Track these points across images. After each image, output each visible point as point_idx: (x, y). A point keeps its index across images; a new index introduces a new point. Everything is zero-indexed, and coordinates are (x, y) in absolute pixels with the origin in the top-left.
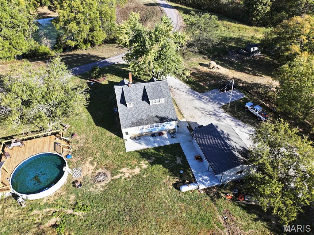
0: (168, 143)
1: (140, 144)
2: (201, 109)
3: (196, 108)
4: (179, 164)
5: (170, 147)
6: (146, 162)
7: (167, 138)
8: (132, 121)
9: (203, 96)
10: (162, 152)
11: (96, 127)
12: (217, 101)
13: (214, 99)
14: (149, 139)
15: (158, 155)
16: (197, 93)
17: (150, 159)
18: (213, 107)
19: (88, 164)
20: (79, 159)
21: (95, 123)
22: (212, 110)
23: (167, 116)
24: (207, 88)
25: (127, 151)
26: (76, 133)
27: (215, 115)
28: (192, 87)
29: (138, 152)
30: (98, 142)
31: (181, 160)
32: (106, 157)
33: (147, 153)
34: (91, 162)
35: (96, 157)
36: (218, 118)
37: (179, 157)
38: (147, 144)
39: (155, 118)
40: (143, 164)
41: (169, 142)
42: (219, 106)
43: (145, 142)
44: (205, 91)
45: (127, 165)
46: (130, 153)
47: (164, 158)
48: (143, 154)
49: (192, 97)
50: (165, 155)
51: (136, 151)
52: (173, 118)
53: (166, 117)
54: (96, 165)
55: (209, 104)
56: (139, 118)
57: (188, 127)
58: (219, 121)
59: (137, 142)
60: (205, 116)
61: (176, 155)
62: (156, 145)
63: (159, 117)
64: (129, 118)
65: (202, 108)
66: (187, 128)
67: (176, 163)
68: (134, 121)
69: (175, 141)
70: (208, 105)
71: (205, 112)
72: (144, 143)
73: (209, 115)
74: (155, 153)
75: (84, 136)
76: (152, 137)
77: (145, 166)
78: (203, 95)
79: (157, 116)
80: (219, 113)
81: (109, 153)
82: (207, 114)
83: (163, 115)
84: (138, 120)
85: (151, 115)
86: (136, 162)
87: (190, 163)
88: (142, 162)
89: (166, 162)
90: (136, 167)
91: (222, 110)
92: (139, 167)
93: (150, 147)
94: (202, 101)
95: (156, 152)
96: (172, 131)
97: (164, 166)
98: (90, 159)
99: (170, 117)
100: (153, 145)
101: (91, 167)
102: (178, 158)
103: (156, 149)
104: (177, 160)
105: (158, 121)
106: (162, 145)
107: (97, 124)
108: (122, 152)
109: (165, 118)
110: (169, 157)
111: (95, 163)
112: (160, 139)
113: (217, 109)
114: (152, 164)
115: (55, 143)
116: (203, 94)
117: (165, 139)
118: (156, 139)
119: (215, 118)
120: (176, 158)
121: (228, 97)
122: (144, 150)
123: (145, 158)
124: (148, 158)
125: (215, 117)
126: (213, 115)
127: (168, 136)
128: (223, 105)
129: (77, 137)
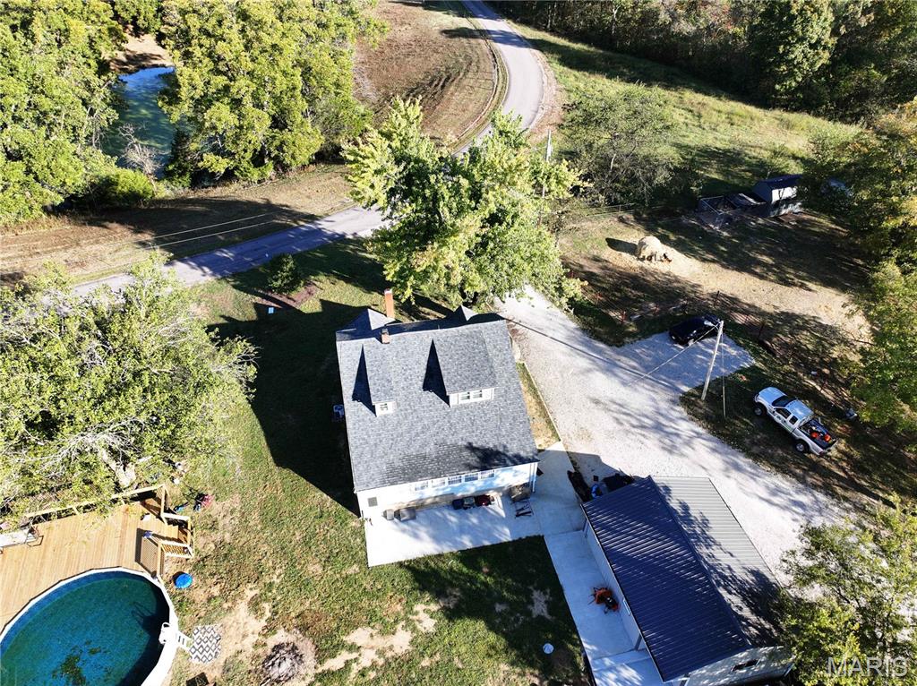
0: (505, 535)
1: (416, 536)
2: (614, 407)
3: (597, 402)
4: (540, 618)
5: (510, 549)
6: (434, 607)
7: (503, 514)
8: (390, 464)
9: (618, 357)
10: (485, 570)
11: (276, 470)
12: (664, 377)
13: (654, 372)
14: (445, 520)
15: (472, 580)
16: (601, 345)
17: (447, 597)
18: (654, 400)
19: (242, 608)
20: (216, 591)
21: (273, 455)
22: (649, 410)
23: (505, 447)
24: (631, 330)
25: (370, 565)
26: (210, 493)
27: (658, 428)
28: (585, 323)
29: (408, 568)
30: (280, 524)
31: (546, 602)
32: (303, 585)
33: (435, 573)
34: (255, 605)
35: (271, 584)
36: (667, 441)
37: (541, 588)
38: (436, 539)
39: (466, 453)
40: (422, 616)
41: (507, 531)
42: (671, 395)
43: (430, 529)
44: (627, 340)
45: (372, 618)
46: (380, 572)
47: (490, 594)
48: (423, 577)
49: (583, 363)
50: (496, 583)
51: (401, 564)
52: (523, 454)
53: (501, 450)
54: (268, 614)
55: (640, 389)
56: (413, 451)
57: (569, 473)
58: (670, 452)
59: (404, 531)
60: (627, 432)
61: (532, 583)
62: (468, 543)
63: (478, 449)
64: (380, 450)
65: (615, 403)
66: (567, 475)
67: (529, 613)
68: (398, 464)
69: (527, 529)
70: (636, 390)
71: (625, 417)
72: (427, 532)
73: (639, 431)
74: (462, 573)
75: (234, 501)
76: (453, 513)
77: (428, 624)
78: (618, 354)
79: (470, 444)
80: (671, 420)
81: (315, 568)
82: (634, 427)
83: (490, 442)
84: (408, 458)
85: (450, 440)
86: (399, 608)
87: (577, 618)
88: (419, 607)
89: (499, 608)
90: (399, 627)
91: (680, 412)
92: (410, 625)
93: (446, 549)
94: (616, 375)
95: (465, 570)
96: (518, 493)
97: (492, 627)
98: (250, 592)
99: (513, 449)
100: (455, 543)
101: (254, 621)
102: (536, 594)
103: (467, 557)
104: (533, 604)
105: (474, 464)
106: (487, 543)
107: (280, 460)
108: (355, 567)
109: (498, 453)
110: (508, 590)
111: (267, 606)
112: (478, 518)
113: (664, 406)
114: (452, 614)
115: (141, 533)
116: (619, 349)
117: (496, 519)
118: (467, 518)
119: (657, 442)
120: (530, 592)
121: (698, 362)
122: (426, 560)
123: (430, 592)
124: (439, 594)
125: (658, 436)
126: (653, 427)
127: (504, 509)
128: (684, 393)
129: (214, 507)
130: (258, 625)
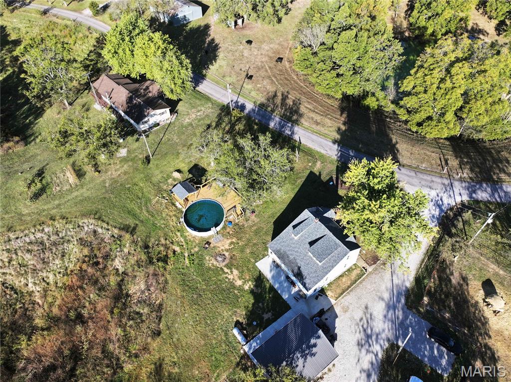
0: (285, 296)
1: (271, 271)
2: (369, 316)
3: (366, 308)
4: (263, 318)
5: (281, 300)
6: (252, 286)
7: (293, 293)
9: (400, 309)
10: (271, 296)
12: (401, 332)
13: (401, 328)
14: (281, 276)
15: (265, 293)
16: (403, 301)
17: (257, 288)
18: (384, 330)
19: (230, 241)
20: (231, 232)
21: (276, 220)
22: (376, 330)
23: (306, 278)
24: (421, 309)
25: (257, 264)
27: (369, 337)
28: (413, 289)
29: (260, 274)
30: (256, 235)
31: (269, 318)
32: (242, 251)
33: (262, 281)
34: (232, 243)
35: (239, 243)
36: (363, 342)
37: (273, 315)
38: (273, 277)
39: (296, 268)
40: (248, 285)
41: (287, 297)
42: (392, 338)
43: (275, 274)
44: (414, 310)
45: (242, 272)
46: (255, 267)
47: (264, 300)
48: (260, 279)
49: (386, 296)
50: (268, 300)
51: (260, 271)
52: (307, 285)
54: (231, 248)
56: (288, 253)
58: (358, 344)
59: (271, 267)
60: (358, 324)
61: (273, 311)
62: (276, 286)
63: (300, 270)
64: (283, 244)
65: (371, 315)
66: (322, 308)
67: (263, 314)
68: (282, 251)
69: (291, 303)
70: (384, 322)
71: (365, 322)
73: (361, 329)
74: (266, 289)
75: (256, 220)
76: (285, 278)
77: (246, 287)
78: (403, 309)
79: (300, 267)
80: (377, 341)
81: (248, 251)
82: (363, 326)
83: (305, 272)
85: (298, 261)
86: (248, 278)
87: (268, 329)
88: (250, 283)
89: (260, 304)
90: (242, 280)
91: (384, 345)
92: (244, 283)
93: (271, 281)
94: (388, 312)
96: (301, 293)
97: (253, 304)
98: (234, 240)
99: (307, 281)
100: (275, 283)
102: (270, 313)
103: (272, 288)
104: (266, 314)
105: (295, 272)
106: (279, 292)
107: (275, 223)
108: (253, 261)
109: (303, 277)
110: (268, 305)
111: (233, 246)
112: (287, 286)
113: (383, 336)
114: (252, 292)
116: (405, 309)
117: (290, 292)
118: (285, 283)
119: (360, 338)
122: (264, 277)
123: (256, 284)
124: (256, 286)
127: (295, 293)
129: (253, 217)
130: (227, 247)
